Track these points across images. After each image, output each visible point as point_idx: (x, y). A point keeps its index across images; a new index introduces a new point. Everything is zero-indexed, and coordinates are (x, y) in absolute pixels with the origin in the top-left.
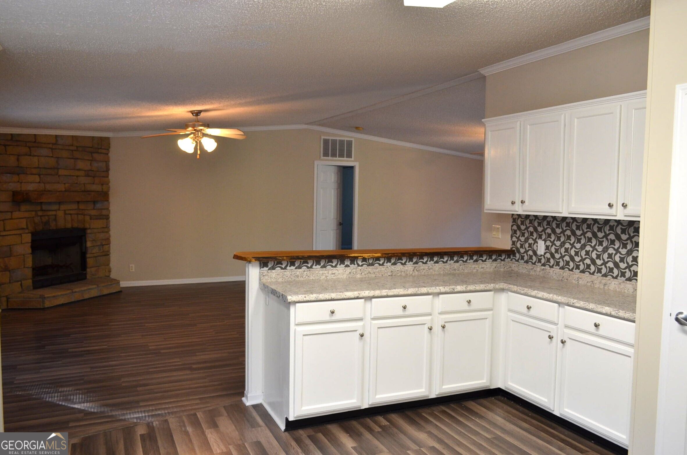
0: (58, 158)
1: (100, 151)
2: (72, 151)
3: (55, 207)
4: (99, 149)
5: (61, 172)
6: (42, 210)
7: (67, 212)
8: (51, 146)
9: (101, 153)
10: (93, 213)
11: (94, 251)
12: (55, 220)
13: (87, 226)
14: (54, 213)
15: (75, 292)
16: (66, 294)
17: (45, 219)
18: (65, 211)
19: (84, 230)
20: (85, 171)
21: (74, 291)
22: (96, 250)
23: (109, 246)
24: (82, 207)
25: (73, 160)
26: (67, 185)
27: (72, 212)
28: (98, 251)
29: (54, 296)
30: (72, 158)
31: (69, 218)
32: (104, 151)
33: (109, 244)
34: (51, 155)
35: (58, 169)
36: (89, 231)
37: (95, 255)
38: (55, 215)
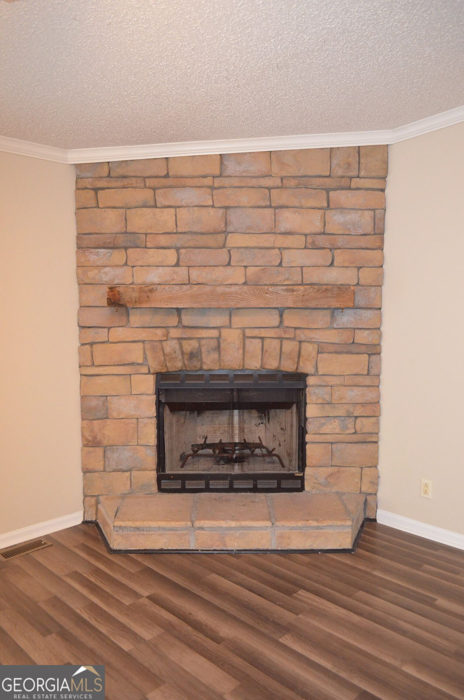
0: (227, 208)
1: (355, 183)
2: (269, 189)
3: (219, 320)
4: (351, 178)
5: (234, 240)
6: (180, 325)
7: (248, 333)
8: (208, 181)
9: (357, 189)
10: (332, 337)
11: (327, 429)
12: (218, 348)
13: (307, 367)
14: (214, 333)
15: (202, 528)
16: (172, 529)
17: (189, 346)
18: (243, 329)
19: (301, 377)
20: (306, 235)
21: (197, 524)
22: (333, 427)
23: (373, 420)
24: (290, 320)
25: (268, 212)
26: (250, 270)
27: (264, 333)
28: (337, 431)
29: (138, 529)
30: (270, 206)
31: (254, 346)
32: (368, 183)
33: (376, 415)
34: (210, 203)
35: (225, 232)
36: (310, 381)
37: (329, 438)
38: (218, 339)
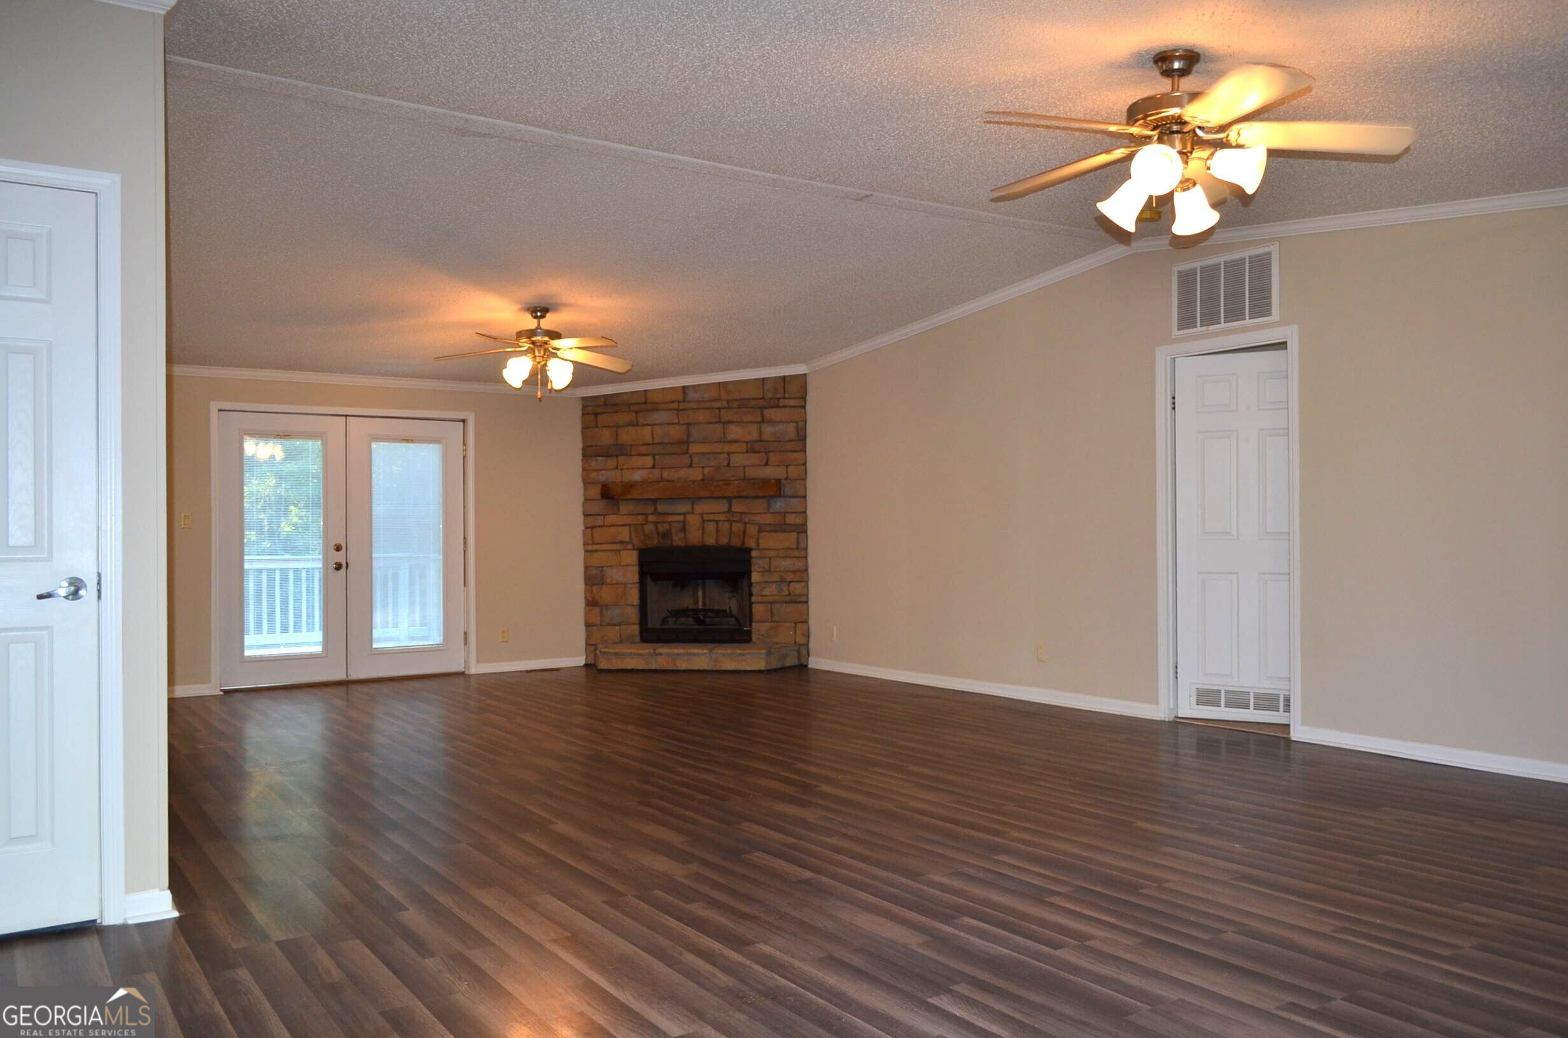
0: (688, 424)
1: (782, 402)
2: (719, 409)
3: (683, 508)
4: (779, 399)
5: (695, 448)
6: (656, 513)
7: (706, 517)
8: (675, 405)
9: (785, 407)
10: (767, 519)
11: (767, 592)
12: (684, 529)
13: (751, 543)
14: (680, 518)
15: (660, 654)
16: (639, 655)
17: (663, 528)
18: (702, 514)
19: (747, 551)
20: (747, 443)
21: (658, 651)
22: (771, 590)
23: (803, 584)
24: (738, 507)
25: (719, 427)
26: (707, 470)
27: (716, 517)
28: (775, 593)
29: (616, 654)
30: (719, 422)
31: (711, 527)
32: (792, 402)
33: (806, 582)
34: (677, 421)
35: (688, 443)
36: (754, 554)
37: (770, 599)
38: (684, 522)
